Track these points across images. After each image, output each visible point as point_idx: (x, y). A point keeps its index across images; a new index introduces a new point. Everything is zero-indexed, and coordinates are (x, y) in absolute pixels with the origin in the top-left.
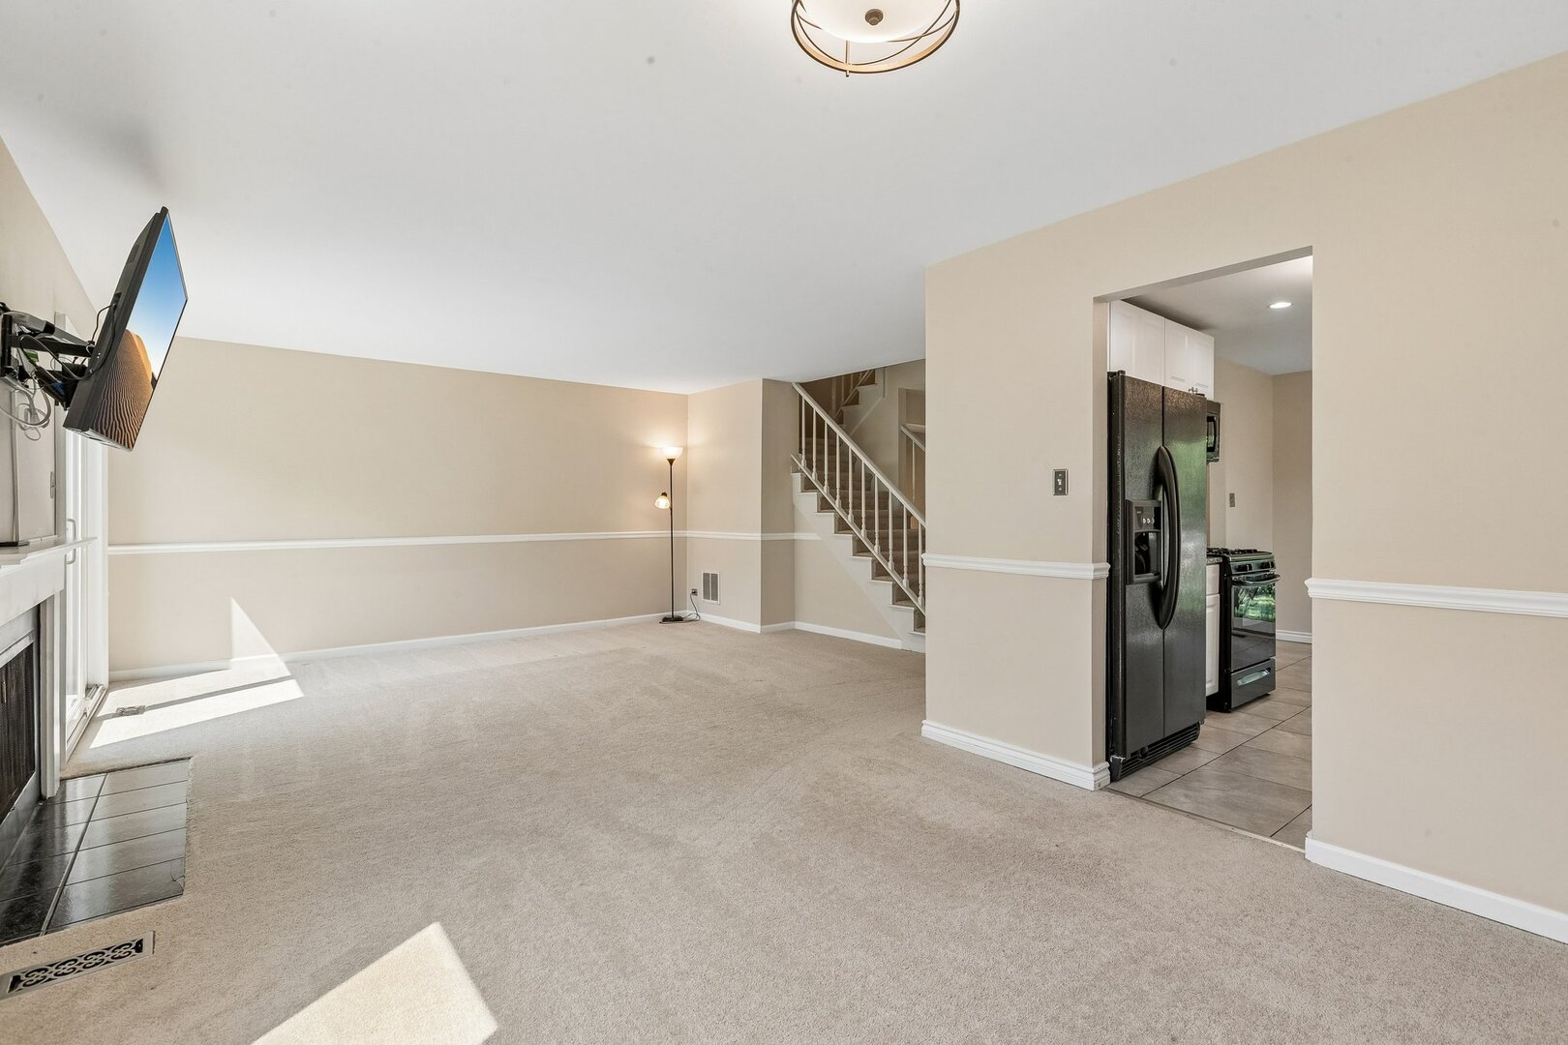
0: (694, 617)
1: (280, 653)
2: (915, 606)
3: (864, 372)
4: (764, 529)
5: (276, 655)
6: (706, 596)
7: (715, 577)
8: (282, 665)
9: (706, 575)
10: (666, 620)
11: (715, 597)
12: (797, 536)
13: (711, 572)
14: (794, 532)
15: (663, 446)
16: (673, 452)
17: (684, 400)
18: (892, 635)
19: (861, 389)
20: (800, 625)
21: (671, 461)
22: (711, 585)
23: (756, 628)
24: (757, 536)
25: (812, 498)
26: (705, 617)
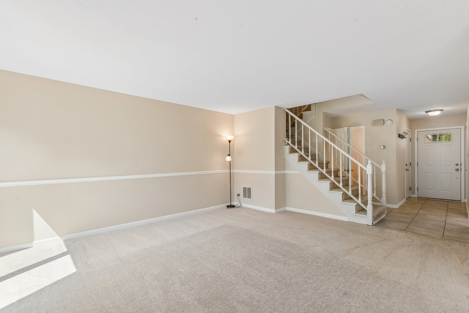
0: (239, 205)
1: (60, 236)
2: (356, 202)
3: (304, 106)
4: (276, 170)
5: (58, 237)
6: (245, 196)
7: (249, 189)
8: (62, 242)
9: (245, 189)
10: (228, 207)
11: (250, 197)
12: (286, 172)
13: (247, 186)
14: (285, 170)
15: (226, 135)
16: (230, 138)
17: (233, 116)
18: (343, 215)
19: (304, 113)
20: (288, 209)
21: (230, 141)
22: (247, 192)
23: (273, 211)
24: (273, 172)
25: (296, 156)
26: (244, 205)
